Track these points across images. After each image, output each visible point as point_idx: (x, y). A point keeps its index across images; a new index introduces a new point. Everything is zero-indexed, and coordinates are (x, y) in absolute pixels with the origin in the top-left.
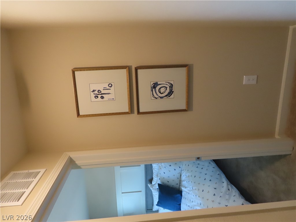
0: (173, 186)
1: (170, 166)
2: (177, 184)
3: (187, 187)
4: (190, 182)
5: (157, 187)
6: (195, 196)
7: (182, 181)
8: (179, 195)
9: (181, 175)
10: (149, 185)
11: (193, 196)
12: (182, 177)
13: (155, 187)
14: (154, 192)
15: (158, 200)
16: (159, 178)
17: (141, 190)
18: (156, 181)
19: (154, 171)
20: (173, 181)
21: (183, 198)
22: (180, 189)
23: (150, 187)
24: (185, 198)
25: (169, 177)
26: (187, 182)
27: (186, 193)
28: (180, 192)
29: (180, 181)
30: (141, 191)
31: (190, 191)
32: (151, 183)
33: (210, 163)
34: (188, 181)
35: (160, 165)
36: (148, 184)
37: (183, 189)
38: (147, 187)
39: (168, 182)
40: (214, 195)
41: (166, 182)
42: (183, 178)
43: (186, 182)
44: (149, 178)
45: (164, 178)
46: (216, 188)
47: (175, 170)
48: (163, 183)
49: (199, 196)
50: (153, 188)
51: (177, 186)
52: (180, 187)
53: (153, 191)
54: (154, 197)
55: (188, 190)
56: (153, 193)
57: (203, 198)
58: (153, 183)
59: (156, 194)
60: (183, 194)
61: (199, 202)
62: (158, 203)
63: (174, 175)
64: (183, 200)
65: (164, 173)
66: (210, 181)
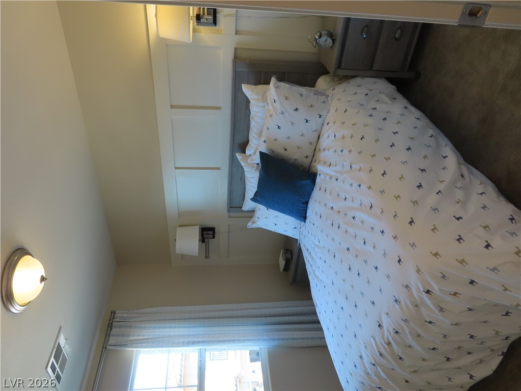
0: (295, 160)
1: (296, 110)
2: (307, 157)
3: (333, 163)
4: (345, 151)
5: (257, 159)
6: (355, 185)
7: (320, 150)
8: (308, 182)
9: (319, 137)
10: (239, 156)
11: (351, 185)
12: (321, 139)
13: (252, 160)
14: (248, 172)
15: (256, 190)
16: (263, 139)
17: (219, 166)
18: (256, 146)
19: (252, 124)
20: (299, 148)
21: (316, 190)
22: (313, 169)
23: (241, 159)
24: (323, 190)
25: (288, 138)
26: (335, 151)
27: (328, 177)
28: (311, 176)
29: (315, 150)
30: (219, 169)
31: (342, 173)
32: (244, 152)
33: (406, 108)
34: (339, 150)
35: (270, 107)
36: (237, 154)
37: (320, 168)
38: (233, 159)
39: (285, 150)
40: (419, 186)
41: (280, 150)
42: (325, 142)
43: (332, 151)
44: (240, 140)
45: (276, 140)
46: (424, 170)
47: (307, 121)
48: (273, 152)
49: (369, 188)
50: (246, 162)
51: (307, 161)
52: (313, 164)
53: (246, 169)
54: (247, 182)
55: (337, 172)
56: (247, 174)
57: (382, 192)
58: (248, 152)
59: (253, 176)
60: (318, 180)
61: (367, 202)
62: (255, 195)
63: (303, 135)
64: (316, 194)
65: (279, 127)
66: (408, 149)
